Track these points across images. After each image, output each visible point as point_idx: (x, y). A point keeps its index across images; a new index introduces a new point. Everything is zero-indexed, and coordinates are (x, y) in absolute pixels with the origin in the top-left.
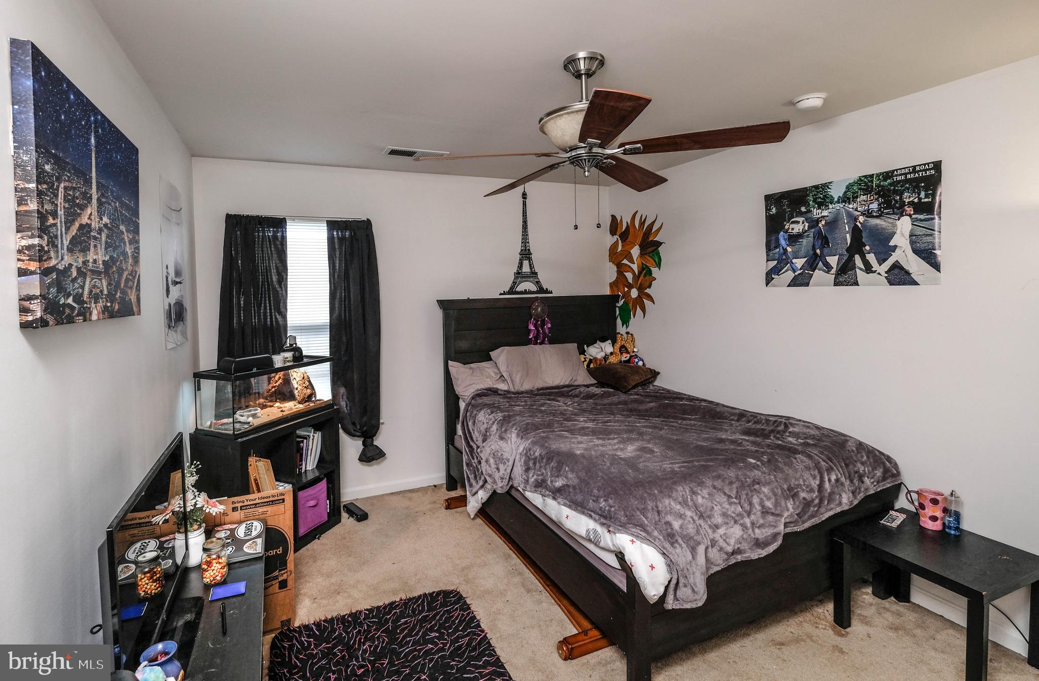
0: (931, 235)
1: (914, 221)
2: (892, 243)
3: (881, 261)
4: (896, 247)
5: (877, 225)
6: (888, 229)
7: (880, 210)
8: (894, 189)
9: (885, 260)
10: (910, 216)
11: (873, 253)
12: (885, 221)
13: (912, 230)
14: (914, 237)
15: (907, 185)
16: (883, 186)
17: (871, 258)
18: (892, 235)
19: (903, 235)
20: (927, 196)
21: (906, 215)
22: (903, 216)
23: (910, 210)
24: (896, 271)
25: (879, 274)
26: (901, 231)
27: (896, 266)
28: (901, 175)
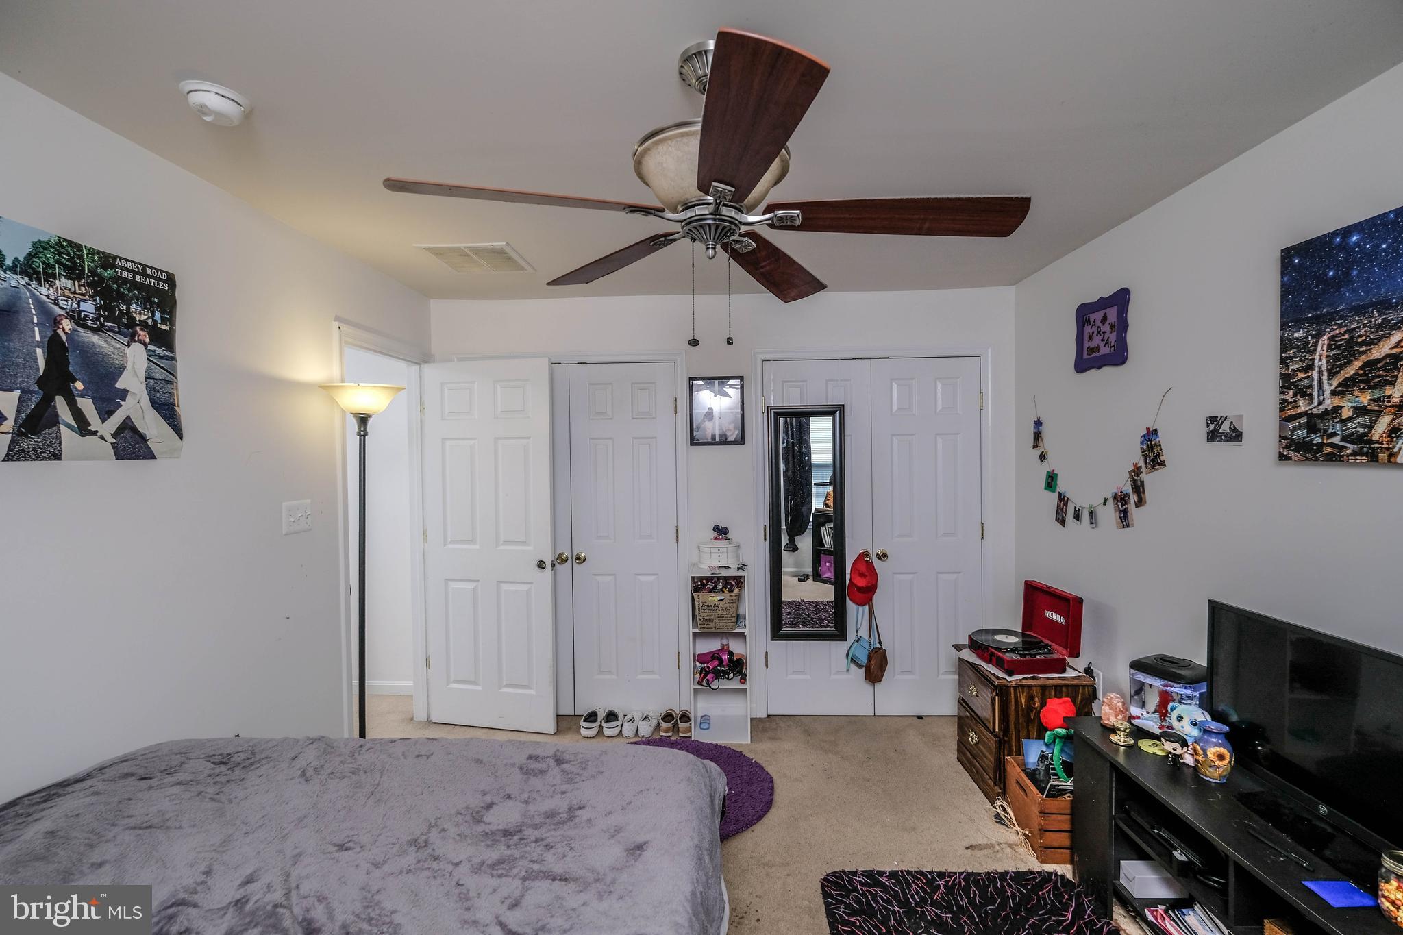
0: (171, 383)
1: (151, 354)
2: (120, 385)
3: (105, 414)
4: (126, 392)
5: (93, 344)
6: (113, 359)
7: (97, 319)
8: (118, 290)
9: (110, 413)
10: (145, 344)
11: (92, 398)
12: (106, 341)
13: (148, 368)
14: (152, 381)
15: (136, 292)
16: (99, 276)
17: (87, 405)
18: (121, 369)
19: (136, 375)
20: (164, 321)
21: (140, 341)
22: (135, 342)
23: (143, 335)
24: (127, 434)
25: (102, 438)
26: (133, 368)
27: (127, 426)
28: (127, 270)
